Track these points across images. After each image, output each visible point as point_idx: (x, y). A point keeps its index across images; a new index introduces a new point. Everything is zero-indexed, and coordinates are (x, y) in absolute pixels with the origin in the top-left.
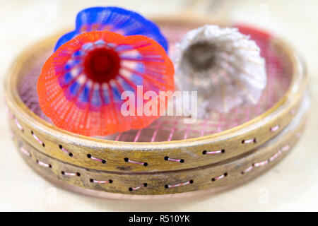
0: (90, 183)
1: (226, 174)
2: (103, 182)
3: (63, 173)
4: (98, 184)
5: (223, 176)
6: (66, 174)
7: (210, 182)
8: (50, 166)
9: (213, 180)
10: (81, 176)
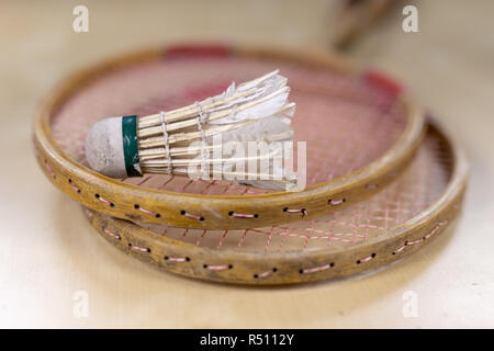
0: (203, 270)
1: (373, 255)
3: (166, 258)
4: (213, 271)
5: (370, 258)
6: (171, 259)
7: (355, 265)
8: (149, 251)
9: (359, 262)
10: (192, 261)
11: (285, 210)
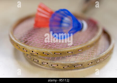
0: (51, 66)
1: (92, 63)
2: (55, 65)
3: (42, 63)
4: (53, 66)
6: (43, 63)
7: (87, 65)
8: (38, 61)
9: (88, 64)
10: (48, 64)
11: (68, 52)
